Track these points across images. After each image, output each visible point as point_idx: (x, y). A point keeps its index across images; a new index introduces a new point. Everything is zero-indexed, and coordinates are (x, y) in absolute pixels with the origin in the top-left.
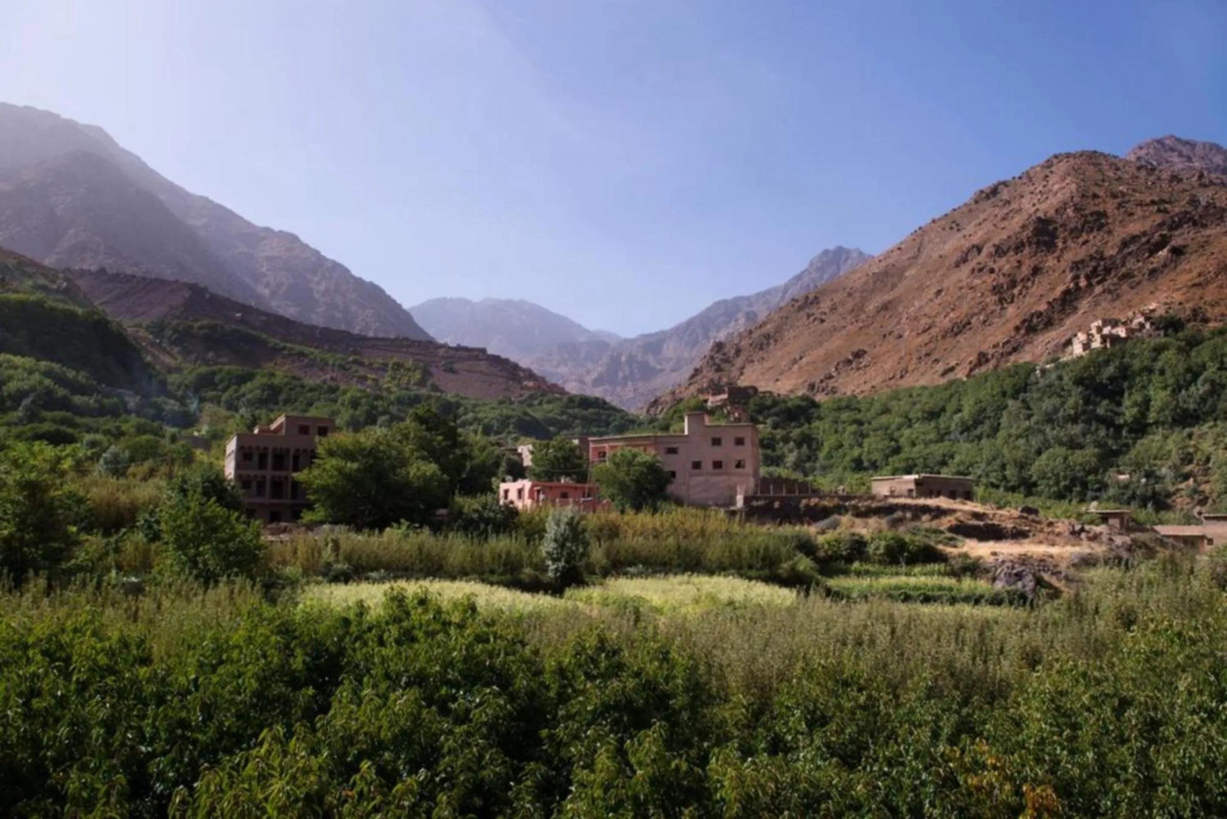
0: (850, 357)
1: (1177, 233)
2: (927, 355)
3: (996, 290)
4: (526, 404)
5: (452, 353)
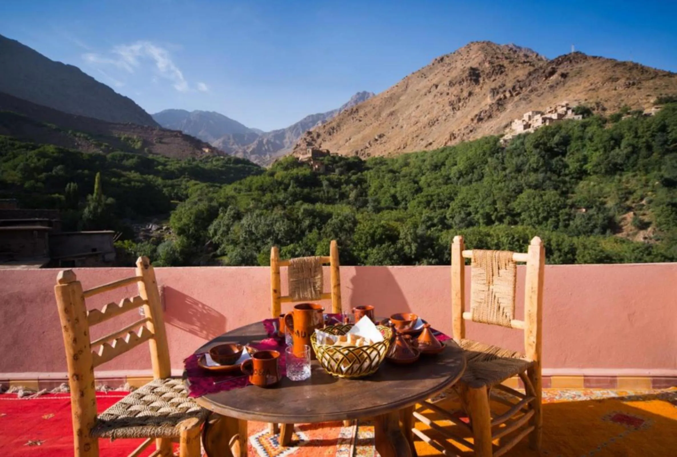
0: (377, 138)
1: (560, 67)
2: (417, 136)
3: (451, 104)
4: (203, 161)
5: (162, 133)
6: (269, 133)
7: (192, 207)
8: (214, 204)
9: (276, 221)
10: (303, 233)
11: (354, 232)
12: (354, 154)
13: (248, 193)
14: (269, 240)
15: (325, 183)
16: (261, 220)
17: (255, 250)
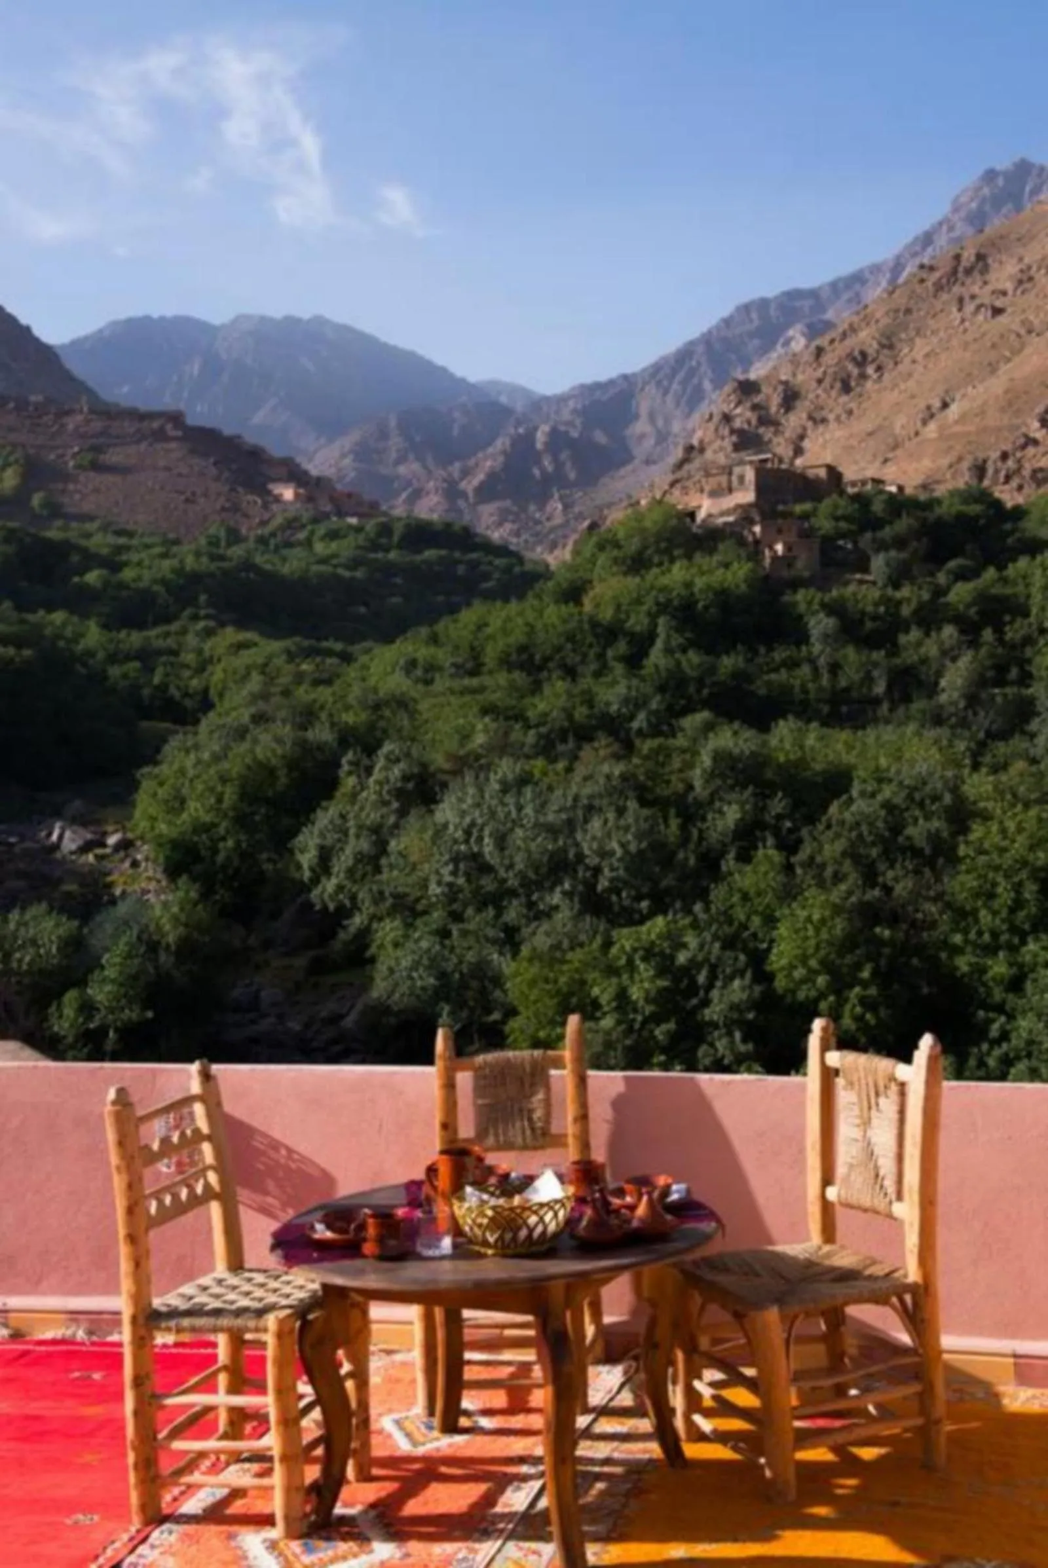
4: (272, 542)
5: (97, 425)
6: (561, 400)
7: (227, 748)
8: (321, 734)
9: (590, 809)
10: (710, 865)
11: (954, 860)
12: (963, 480)
13: (467, 681)
14: (556, 898)
15: (820, 625)
16: (520, 808)
17: (494, 941)
